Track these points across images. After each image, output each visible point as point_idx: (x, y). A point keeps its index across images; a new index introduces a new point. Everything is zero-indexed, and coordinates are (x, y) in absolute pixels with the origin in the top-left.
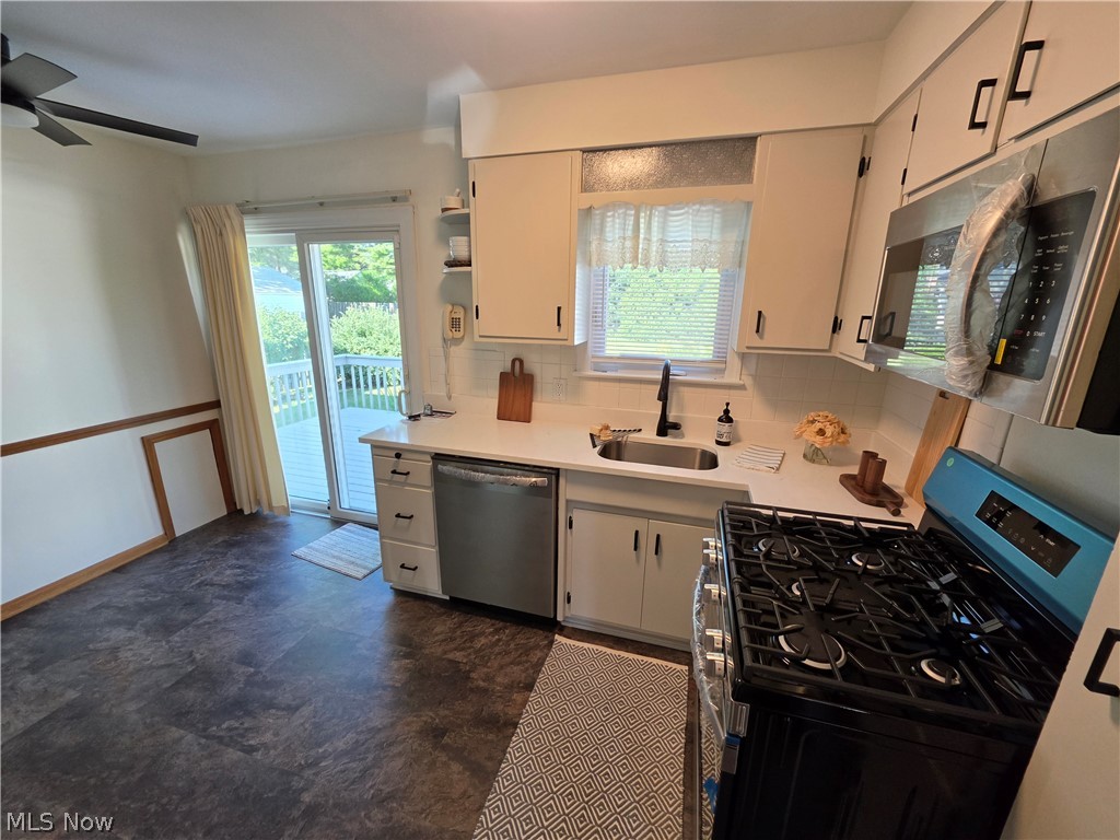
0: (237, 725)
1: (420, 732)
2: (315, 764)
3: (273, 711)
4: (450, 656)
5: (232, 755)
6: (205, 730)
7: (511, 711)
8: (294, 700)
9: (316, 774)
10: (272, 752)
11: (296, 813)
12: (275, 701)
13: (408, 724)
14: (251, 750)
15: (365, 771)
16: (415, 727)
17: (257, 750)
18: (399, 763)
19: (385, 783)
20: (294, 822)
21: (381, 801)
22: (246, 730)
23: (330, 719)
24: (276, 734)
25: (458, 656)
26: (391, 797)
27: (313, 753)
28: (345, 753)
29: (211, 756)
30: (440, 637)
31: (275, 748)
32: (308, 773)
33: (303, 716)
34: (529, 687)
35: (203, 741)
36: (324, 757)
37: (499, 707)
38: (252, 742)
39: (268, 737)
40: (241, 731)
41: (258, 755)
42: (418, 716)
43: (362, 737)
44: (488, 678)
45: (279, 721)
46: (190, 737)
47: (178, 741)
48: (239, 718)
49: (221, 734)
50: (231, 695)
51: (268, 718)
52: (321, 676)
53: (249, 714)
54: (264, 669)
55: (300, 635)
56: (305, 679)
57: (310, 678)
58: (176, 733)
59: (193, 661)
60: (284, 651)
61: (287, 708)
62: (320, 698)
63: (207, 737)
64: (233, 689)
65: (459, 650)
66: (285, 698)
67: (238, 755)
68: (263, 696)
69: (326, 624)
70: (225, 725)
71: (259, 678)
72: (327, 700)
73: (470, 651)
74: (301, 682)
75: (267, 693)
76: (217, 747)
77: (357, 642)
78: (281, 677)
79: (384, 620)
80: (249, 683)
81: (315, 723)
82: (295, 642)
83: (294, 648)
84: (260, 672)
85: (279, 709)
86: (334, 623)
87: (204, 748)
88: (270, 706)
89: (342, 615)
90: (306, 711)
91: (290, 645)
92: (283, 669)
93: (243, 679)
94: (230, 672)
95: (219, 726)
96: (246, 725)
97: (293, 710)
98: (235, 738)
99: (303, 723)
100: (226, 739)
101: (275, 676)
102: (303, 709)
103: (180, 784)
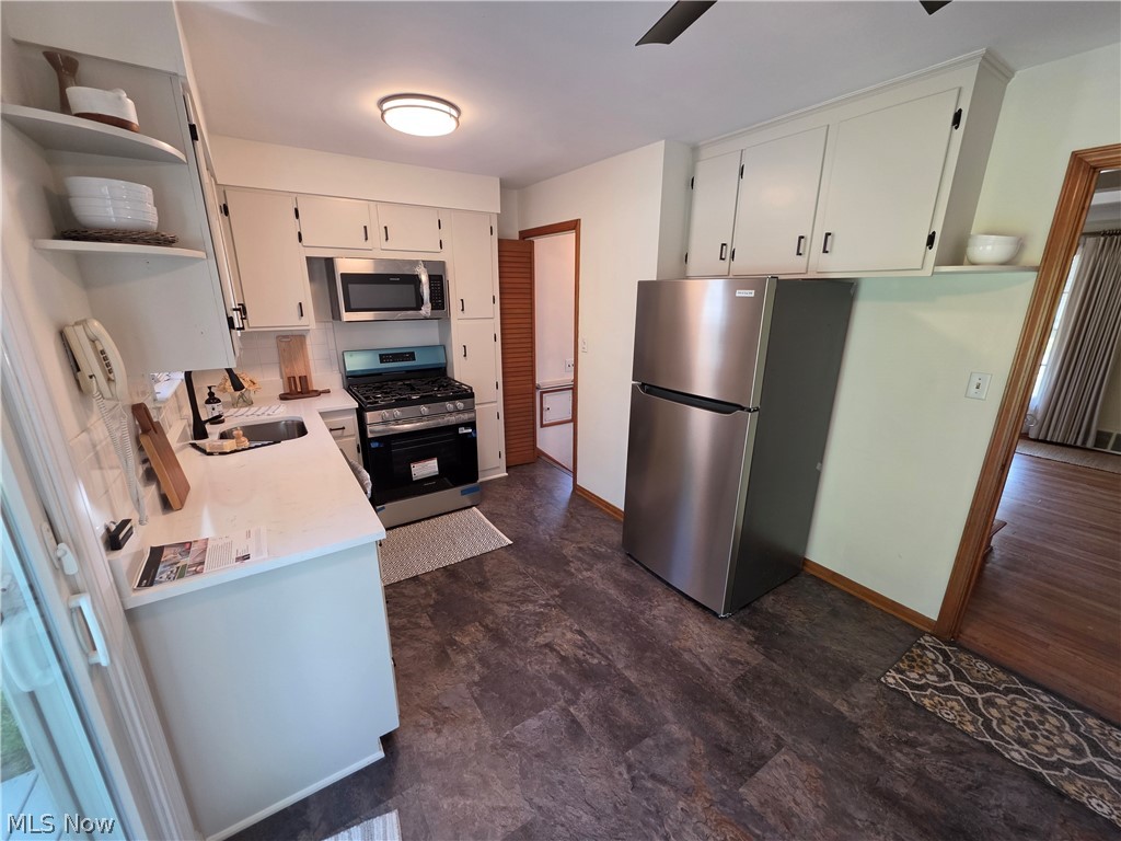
0: (588, 656)
1: (489, 590)
2: (547, 605)
3: (563, 653)
4: (429, 624)
5: (592, 635)
6: (608, 665)
7: (439, 574)
9: (548, 600)
10: (568, 624)
11: (563, 589)
12: (559, 661)
13: (490, 597)
14: (580, 633)
15: (526, 589)
16: (489, 594)
17: (576, 630)
18: (508, 583)
19: (520, 579)
20: (565, 586)
21: (525, 575)
22: (582, 649)
23: (529, 625)
24: (564, 634)
25: (425, 621)
26: (521, 574)
27: (547, 611)
28: (531, 601)
29: (605, 643)
30: (417, 645)
32: (552, 602)
33: (545, 637)
34: (415, 579)
35: (610, 657)
36: (541, 606)
37: (441, 579)
38: (579, 638)
39: (569, 635)
40: (585, 649)
41: (576, 627)
42: (483, 598)
43: (518, 604)
44: (427, 595)
45: (560, 642)
46: (620, 665)
47: (627, 667)
48: (586, 661)
49: (598, 655)
50: (591, 689)
51: (567, 649)
52: (521, 664)
53: (578, 661)
54: (562, 703)
55: (519, 733)
56: (533, 669)
57: (529, 667)
58: (632, 675)
59: (630, 768)
60: (540, 718)
61: (552, 650)
62: (529, 644)
63: (607, 658)
64: (589, 694)
65: (418, 626)
66: (552, 659)
67: (588, 634)
68: (567, 671)
69: (487, 734)
70: (596, 661)
71: (568, 695)
72: (526, 640)
73: (413, 620)
74: (536, 667)
75: (563, 672)
76: (600, 647)
77: (476, 684)
78: (550, 684)
79: (437, 697)
80: (577, 694)
81: (539, 627)
82: (526, 723)
83: (529, 717)
84: (566, 702)
85: (558, 652)
86: (479, 728)
87: (610, 652)
88: (564, 659)
89: (464, 739)
90: (541, 640)
91: (533, 723)
92: (547, 692)
93: (580, 702)
94: (591, 718)
95: (600, 662)
96: (582, 652)
97: (549, 646)
98: (589, 646)
99: (546, 631)
100: (595, 649)
101: (554, 688)
102: (542, 643)
103: (621, 635)
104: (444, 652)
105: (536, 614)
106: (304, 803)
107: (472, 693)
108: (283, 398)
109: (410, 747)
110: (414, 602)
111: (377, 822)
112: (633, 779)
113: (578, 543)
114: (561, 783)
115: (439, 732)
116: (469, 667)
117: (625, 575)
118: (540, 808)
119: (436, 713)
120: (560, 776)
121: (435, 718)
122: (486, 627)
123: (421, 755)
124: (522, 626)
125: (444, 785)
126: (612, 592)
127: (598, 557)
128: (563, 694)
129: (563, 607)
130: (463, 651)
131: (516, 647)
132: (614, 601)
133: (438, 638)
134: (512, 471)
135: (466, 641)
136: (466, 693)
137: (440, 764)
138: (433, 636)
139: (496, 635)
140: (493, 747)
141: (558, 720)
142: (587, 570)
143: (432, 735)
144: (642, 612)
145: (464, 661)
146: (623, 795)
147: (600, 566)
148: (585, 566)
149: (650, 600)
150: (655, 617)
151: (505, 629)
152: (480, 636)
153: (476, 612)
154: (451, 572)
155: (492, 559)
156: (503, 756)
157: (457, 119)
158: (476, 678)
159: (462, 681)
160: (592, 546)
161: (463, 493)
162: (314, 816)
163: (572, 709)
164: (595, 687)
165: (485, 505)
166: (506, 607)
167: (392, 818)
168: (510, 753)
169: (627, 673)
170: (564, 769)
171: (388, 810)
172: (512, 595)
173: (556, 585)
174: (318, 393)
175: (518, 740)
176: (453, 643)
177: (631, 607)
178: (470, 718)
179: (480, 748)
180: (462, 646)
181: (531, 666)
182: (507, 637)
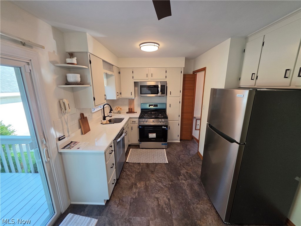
0: (166, 208)
1: (153, 174)
2: (165, 186)
4: (134, 177)
5: (172, 202)
6: (170, 215)
7: (145, 164)
9: (167, 184)
10: (167, 195)
11: (173, 183)
12: (157, 205)
13: (152, 176)
14: (169, 200)
15: (163, 178)
16: (152, 175)
17: (168, 198)
18: (159, 174)
19: (163, 175)
20: (174, 182)
22: (166, 205)
23: (157, 189)
24: (164, 197)
25: (134, 176)
26: (165, 173)
27: (164, 188)
28: (161, 182)
29: (174, 207)
30: (128, 181)
32: (167, 186)
33: (158, 195)
34: (139, 163)
35: (173, 213)
36: (164, 185)
37: (144, 166)
38: (168, 201)
39: (165, 198)
40: (167, 206)
41: (169, 197)
42: (150, 176)
43: (158, 182)
44: (139, 169)
45: (161, 199)
46: (174, 217)
47: (176, 219)
48: (164, 209)
49: (169, 210)
50: (160, 219)
51: (162, 202)
52: (147, 199)
53: (162, 208)
54: (149, 218)
55: (133, 219)
56: (149, 203)
57: (148, 202)
60: (141, 219)
61: (158, 200)
62: (153, 195)
63: (171, 212)
64: (158, 220)
65: (132, 176)
66: (156, 203)
67: (171, 201)
68: (157, 209)
69: (127, 214)
70: (167, 211)
71: (153, 217)
72: (153, 193)
73: (132, 174)
74: (150, 203)
75: (156, 209)
76: (172, 207)
77: (133, 199)
78: (150, 210)
79: (123, 197)
80: (155, 218)
81: (159, 192)
82: (137, 217)
83: (139, 216)
84: (151, 219)
85: (159, 202)
86: (126, 211)
87: (174, 211)
88: (159, 205)
89: (121, 212)
90: (157, 196)
91: (138, 219)
92: (148, 212)
93: (154, 221)
95: (168, 213)
96: (165, 206)
97: (157, 199)
98: (168, 205)
99: (160, 194)
100: (170, 207)
101: (150, 212)
102: (156, 197)
103: (181, 207)
104: (132, 186)
105: (160, 187)
106: (87, 205)
107: (131, 201)
108: (127, 113)
109: (110, 206)
110: (135, 169)
111: (93, 219)
113: (188, 170)
115: (118, 206)
116: (135, 193)
117: (196, 187)
119: (121, 201)
121: (119, 202)
122: (146, 184)
123: (111, 209)
124: (154, 189)
125: (110, 221)
126: (188, 191)
127: (191, 177)
128: (151, 215)
129: (169, 189)
130: (136, 188)
131: (149, 194)
132: (186, 195)
133: (133, 182)
134: (182, 141)
135: (139, 186)
137: (113, 215)
138: (133, 180)
139: (146, 188)
140: (125, 219)
141: (145, 222)
142: (184, 180)
143: (116, 206)
144: (194, 204)
145: (135, 191)
147: (189, 181)
148: (185, 179)
149: (199, 201)
150: (197, 208)
151: (150, 187)
152: (143, 186)
153: (146, 179)
154: (148, 165)
155: (160, 165)
156: (126, 223)
157: (158, 47)
158: (134, 197)
159: (131, 196)
160: (191, 173)
161: (162, 144)
162: (86, 210)
163: (150, 222)
164: (162, 219)
165: (168, 149)
166: (154, 181)
167: (96, 220)
168: (128, 224)
169: (174, 221)
171: (97, 219)
172: (158, 178)
173: (172, 181)
174: (134, 112)
175: (132, 221)
176: (136, 184)
177: (191, 200)
178: (126, 207)
179: (123, 217)
180: (137, 187)
181: (149, 202)
182: (149, 190)
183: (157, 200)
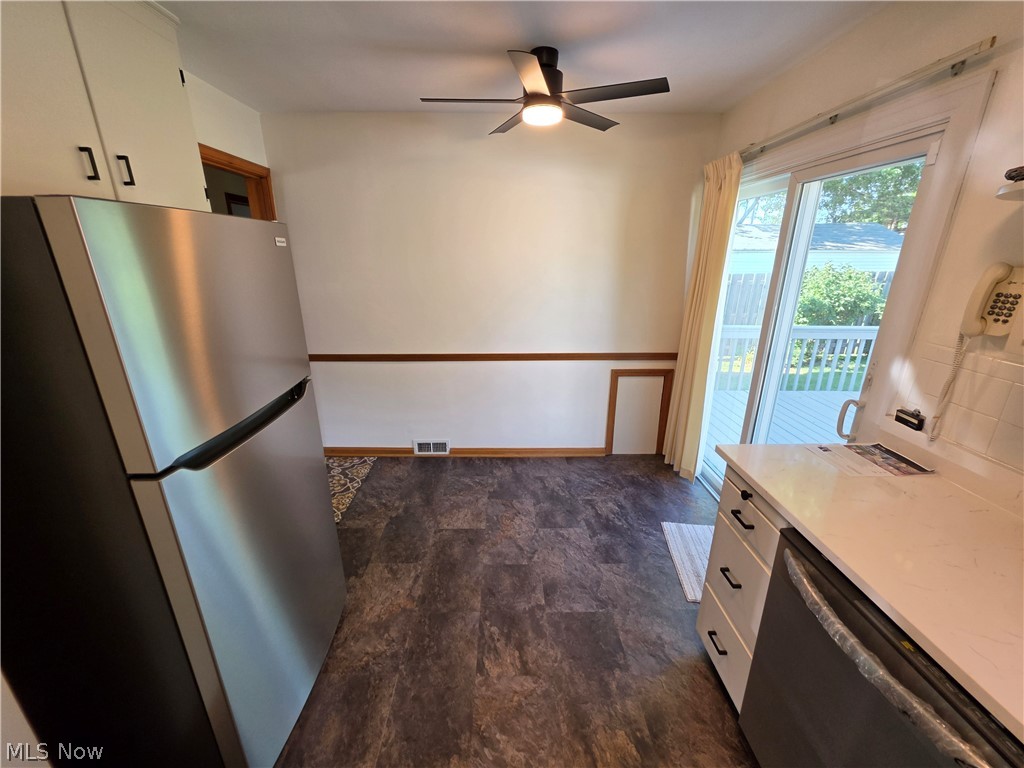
0: (496, 637)
2: (485, 743)
3: (517, 654)
5: (473, 658)
6: (486, 619)
8: (533, 663)
9: (476, 753)
10: (484, 688)
12: (525, 647)
14: (481, 668)
17: (482, 675)
22: (496, 649)
23: (529, 716)
24: (499, 677)
27: (494, 729)
29: (468, 642)
31: (488, 687)
32: (475, 743)
33: (522, 685)
35: (477, 626)
36: (493, 745)
38: (486, 663)
39: (494, 671)
40: (493, 646)
41: (479, 679)
45: (511, 668)
46: (477, 614)
47: (473, 610)
48: (502, 633)
49: (486, 633)
50: (517, 609)
51: (510, 656)
52: (565, 665)
53: (508, 637)
54: (548, 610)
55: (592, 607)
56: (556, 653)
57: (559, 656)
58: (477, 603)
59: (531, 558)
60: (571, 609)
61: (524, 663)
62: (545, 685)
63: (481, 626)
64: (522, 606)
66: (532, 653)
67: (474, 663)
68: (526, 633)
69: (618, 618)
70: (494, 629)
71: (539, 614)
72: (546, 695)
74: (551, 652)
75: (530, 634)
76: (475, 641)
77: (619, 666)
78: (548, 630)
79: (662, 672)
80: (532, 611)
81: (520, 705)
82: (584, 610)
83: (579, 614)
84: (544, 610)
85: (521, 657)
86: (623, 624)
87: (473, 632)
88: (520, 647)
89: (637, 622)
90: (528, 684)
91: (579, 608)
92: (555, 625)
93: (533, 603)
94: (534, 590)
95: (491, 626)
96: (498, 645)
97: (525, 671)
98: (486, 646)
99: (516, 692)
100: (483, 641)
101: (546, 625)
102: (529, 679)
103: (444, 643)
104: (655, 736)
107: (625, 659)
112: (534, 553)
114: (576, 569)
118: (595, 566)
120: (575, 572)
121: (663, 652)
122: (588, 748)
124: (540, 721)
126: (386, 711)
128: (542, 617)
129: (470, 721)
130: (628, 722)
131: (561, 690)
132: (402, 692)
135: (621, 735)
136: (631, 661)
139: (579, 724)
140: (615, 607)
141: (558, 601)
145: (629, 703)
146: (545, 551)
149: (364, 667)
151: (564, 727)
156: (609, 598)
159: (634, 677)
170: (570, 574)
176: (640, 744)
177: (396, 669)
179: (627, 612)
180: (628, 730)
181: (556, 658)
182: (566, 713)
183: (527, 663)
